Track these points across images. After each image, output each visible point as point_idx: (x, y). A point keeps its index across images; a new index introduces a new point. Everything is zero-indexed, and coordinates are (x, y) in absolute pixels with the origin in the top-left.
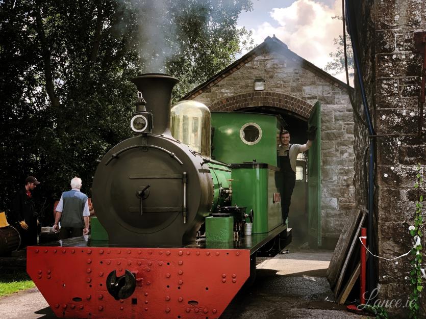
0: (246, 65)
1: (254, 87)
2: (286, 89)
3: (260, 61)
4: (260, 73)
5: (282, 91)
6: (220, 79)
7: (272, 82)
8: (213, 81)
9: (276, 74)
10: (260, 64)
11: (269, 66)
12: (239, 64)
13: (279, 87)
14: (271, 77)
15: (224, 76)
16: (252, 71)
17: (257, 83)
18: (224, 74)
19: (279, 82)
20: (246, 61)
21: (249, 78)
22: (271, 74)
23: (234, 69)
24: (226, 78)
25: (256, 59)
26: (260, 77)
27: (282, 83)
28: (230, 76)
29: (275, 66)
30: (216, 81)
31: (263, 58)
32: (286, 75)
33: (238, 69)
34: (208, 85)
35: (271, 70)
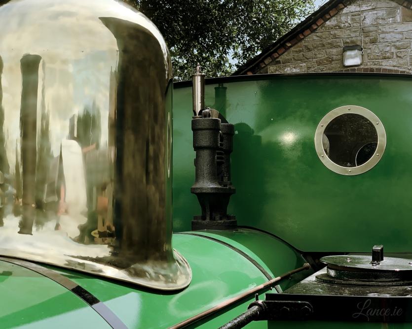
0: (328, 23)
1: (342, 60)
2: (401, 61)
3: (353, 14)
4: (353, 35)
5: (395, 64)
6: (283, 50)
7: (375, 50)
8: (270, 55)
9: (382, 36)
10: (352, 19)
11: (368, 21)
12: (314, 22)
13: (389, 58)
14: (374, 42)
15: (289, 45)
16: (338, 32)
17: (348, 53)
18: (289, 41)
19: (388, 49)
20: (328, 17)
21: (332, 46)
22: (373, 35)
23: (307, 32)
24: (292, 49)
25: (345, 10)
26: (352, 42)
27: (393, 50)
28: (299, 44)
29: (380, 21)
30: (276, 55)
31: (358, 9)
32: (401, 36)
33: (313, 31)
34: (263, 61)
35: (372, 29)
